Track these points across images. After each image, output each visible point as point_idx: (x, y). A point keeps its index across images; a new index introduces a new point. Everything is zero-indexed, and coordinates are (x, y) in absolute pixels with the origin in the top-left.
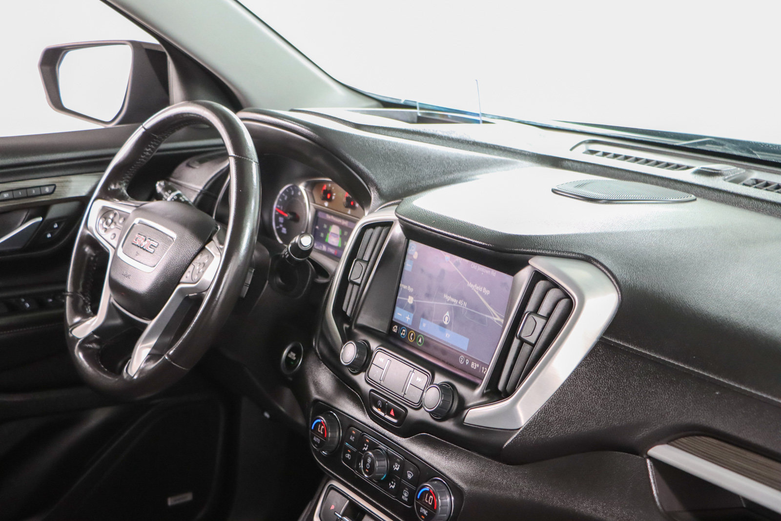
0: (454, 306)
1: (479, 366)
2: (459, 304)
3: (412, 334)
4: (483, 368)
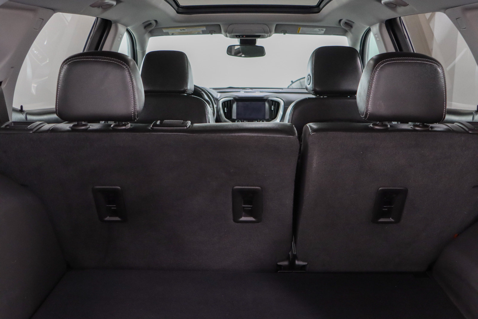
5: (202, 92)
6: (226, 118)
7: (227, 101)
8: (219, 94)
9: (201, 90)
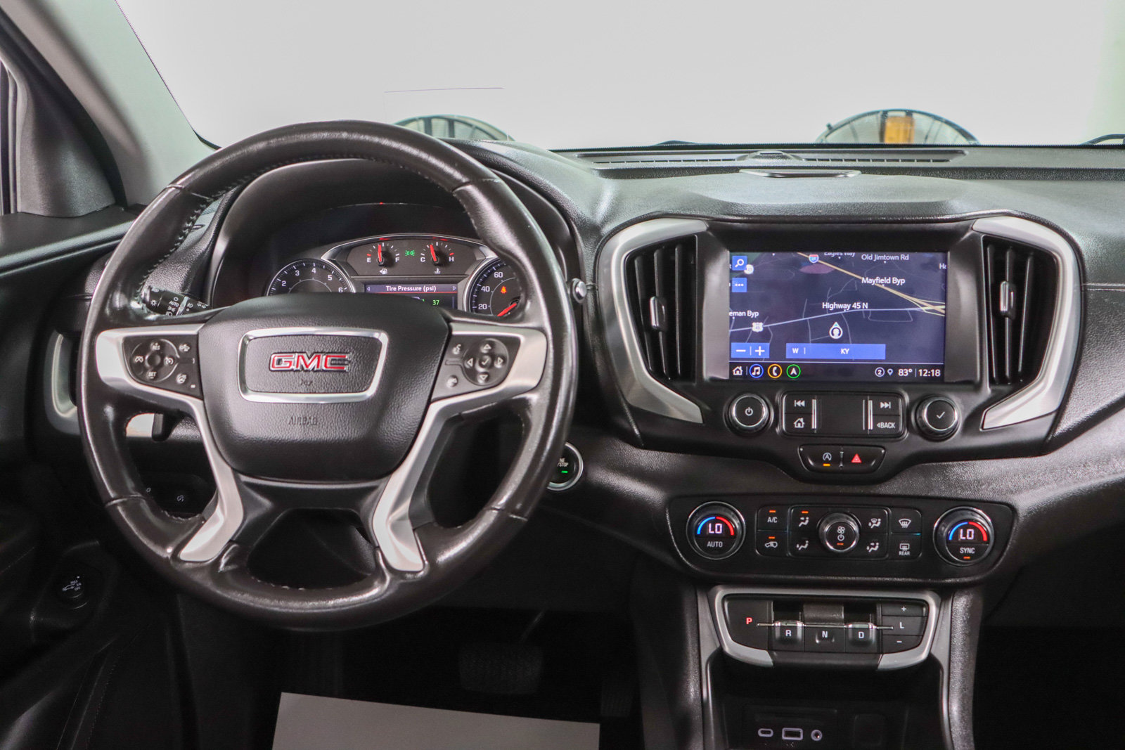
0: (844, 314)
1: (914, 371)
2: (854, 308)
3: (775, 368)
4: (921, 371)
5: (471, 189)
6: (657, 373)
7: (667, 246)
8: (610, 189)
9: (457, 175)
